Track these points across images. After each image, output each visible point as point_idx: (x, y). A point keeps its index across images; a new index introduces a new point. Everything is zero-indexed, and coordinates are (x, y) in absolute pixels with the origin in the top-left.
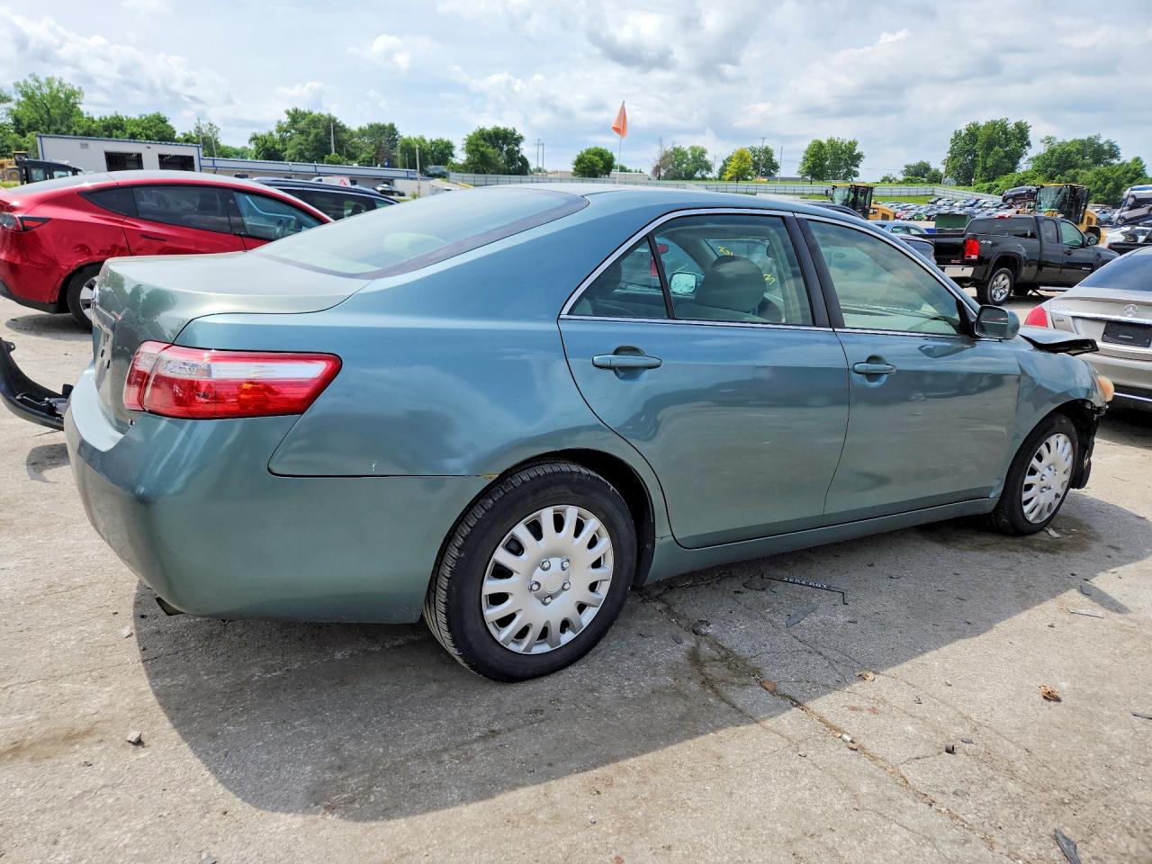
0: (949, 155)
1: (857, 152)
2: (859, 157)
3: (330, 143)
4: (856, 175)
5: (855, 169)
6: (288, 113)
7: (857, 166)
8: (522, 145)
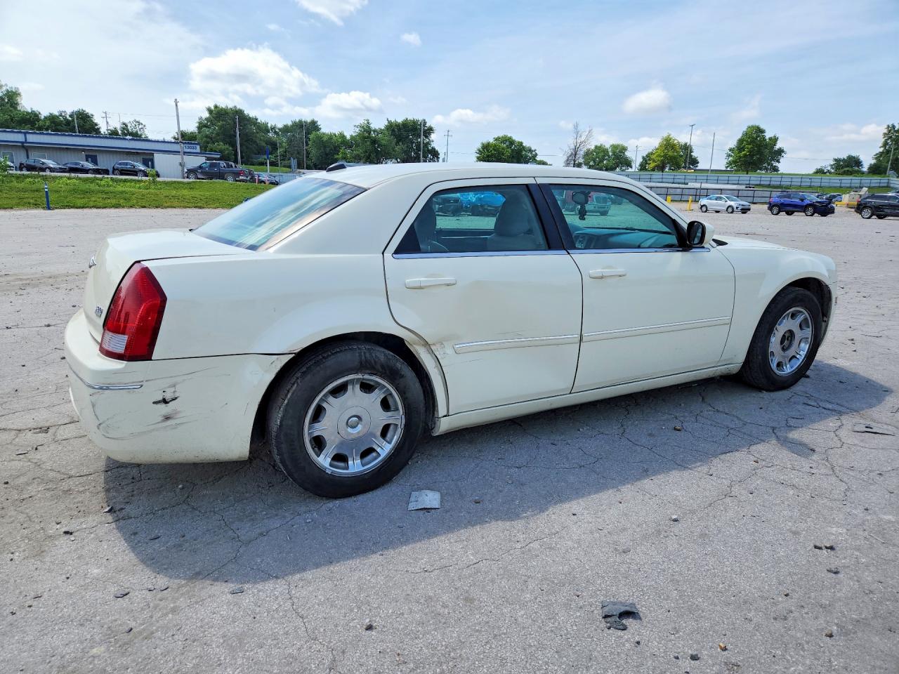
0: (881, 150)
1: (778, 147)
2: (781, 152)
3: (236, 136)
4: (776, 169)
5: (775, 164)
7: (778, 161)
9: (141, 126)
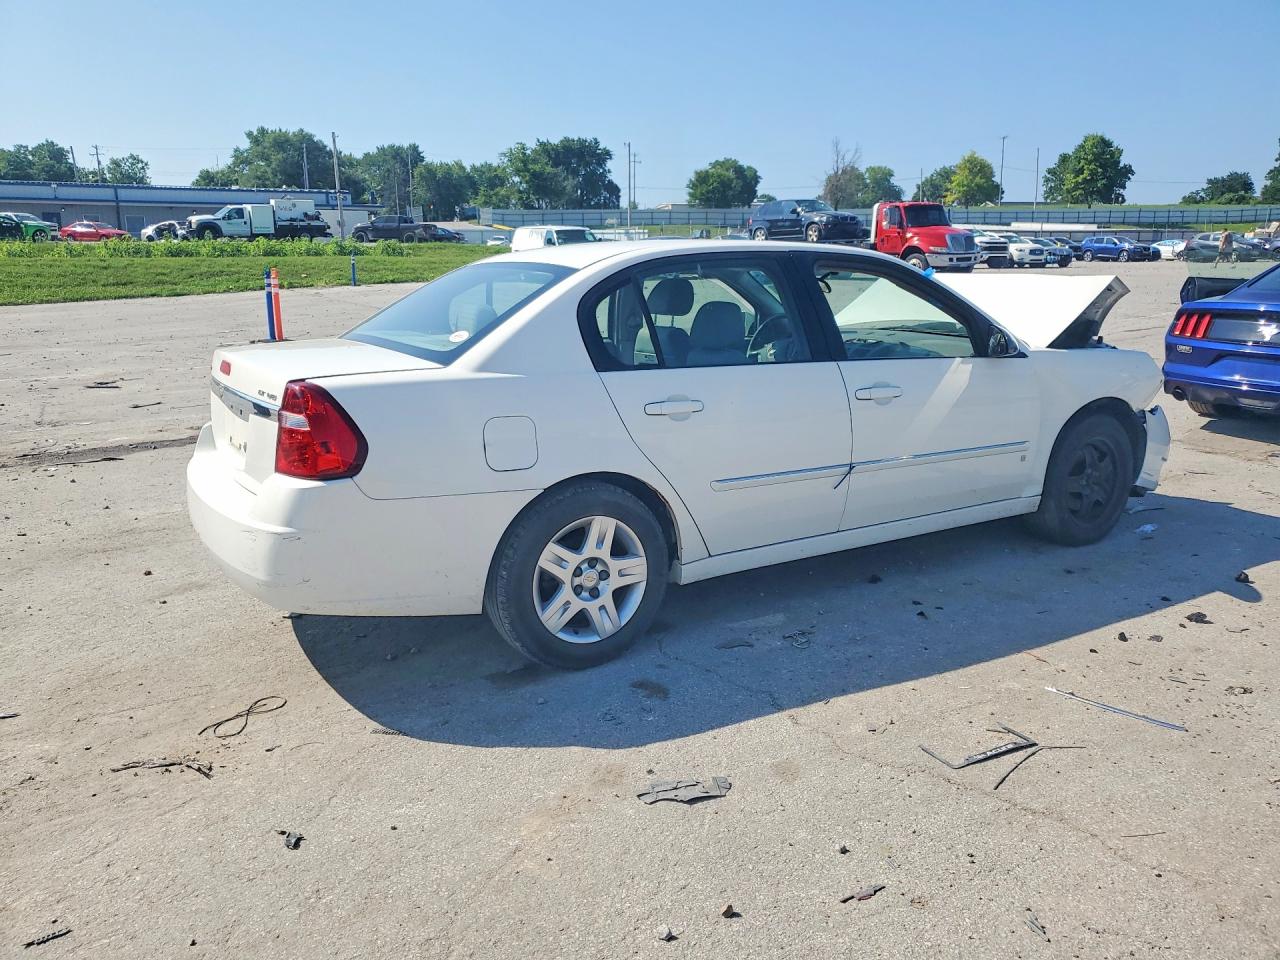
1: (1122, 165)
6: (249, 135)
8: (609, 164)
9: (140, 165)
